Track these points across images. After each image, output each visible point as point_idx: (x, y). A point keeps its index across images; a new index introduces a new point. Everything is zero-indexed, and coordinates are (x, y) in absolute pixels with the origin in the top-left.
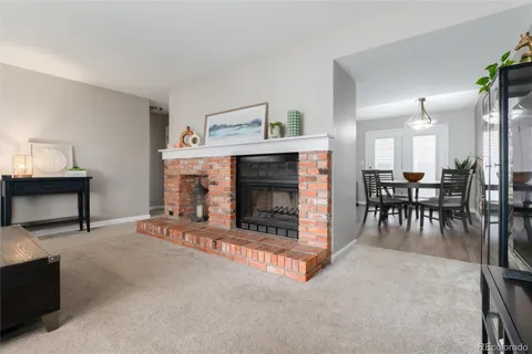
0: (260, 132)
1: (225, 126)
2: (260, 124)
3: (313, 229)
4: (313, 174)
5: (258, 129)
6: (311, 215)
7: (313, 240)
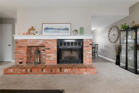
0: (68, 32)
1: (52, 29)
2: (68, 29)
3: (88, 60)
4: (88, 45)
5: (68, 31)
6: (87, 56)
7: (88, 63)
